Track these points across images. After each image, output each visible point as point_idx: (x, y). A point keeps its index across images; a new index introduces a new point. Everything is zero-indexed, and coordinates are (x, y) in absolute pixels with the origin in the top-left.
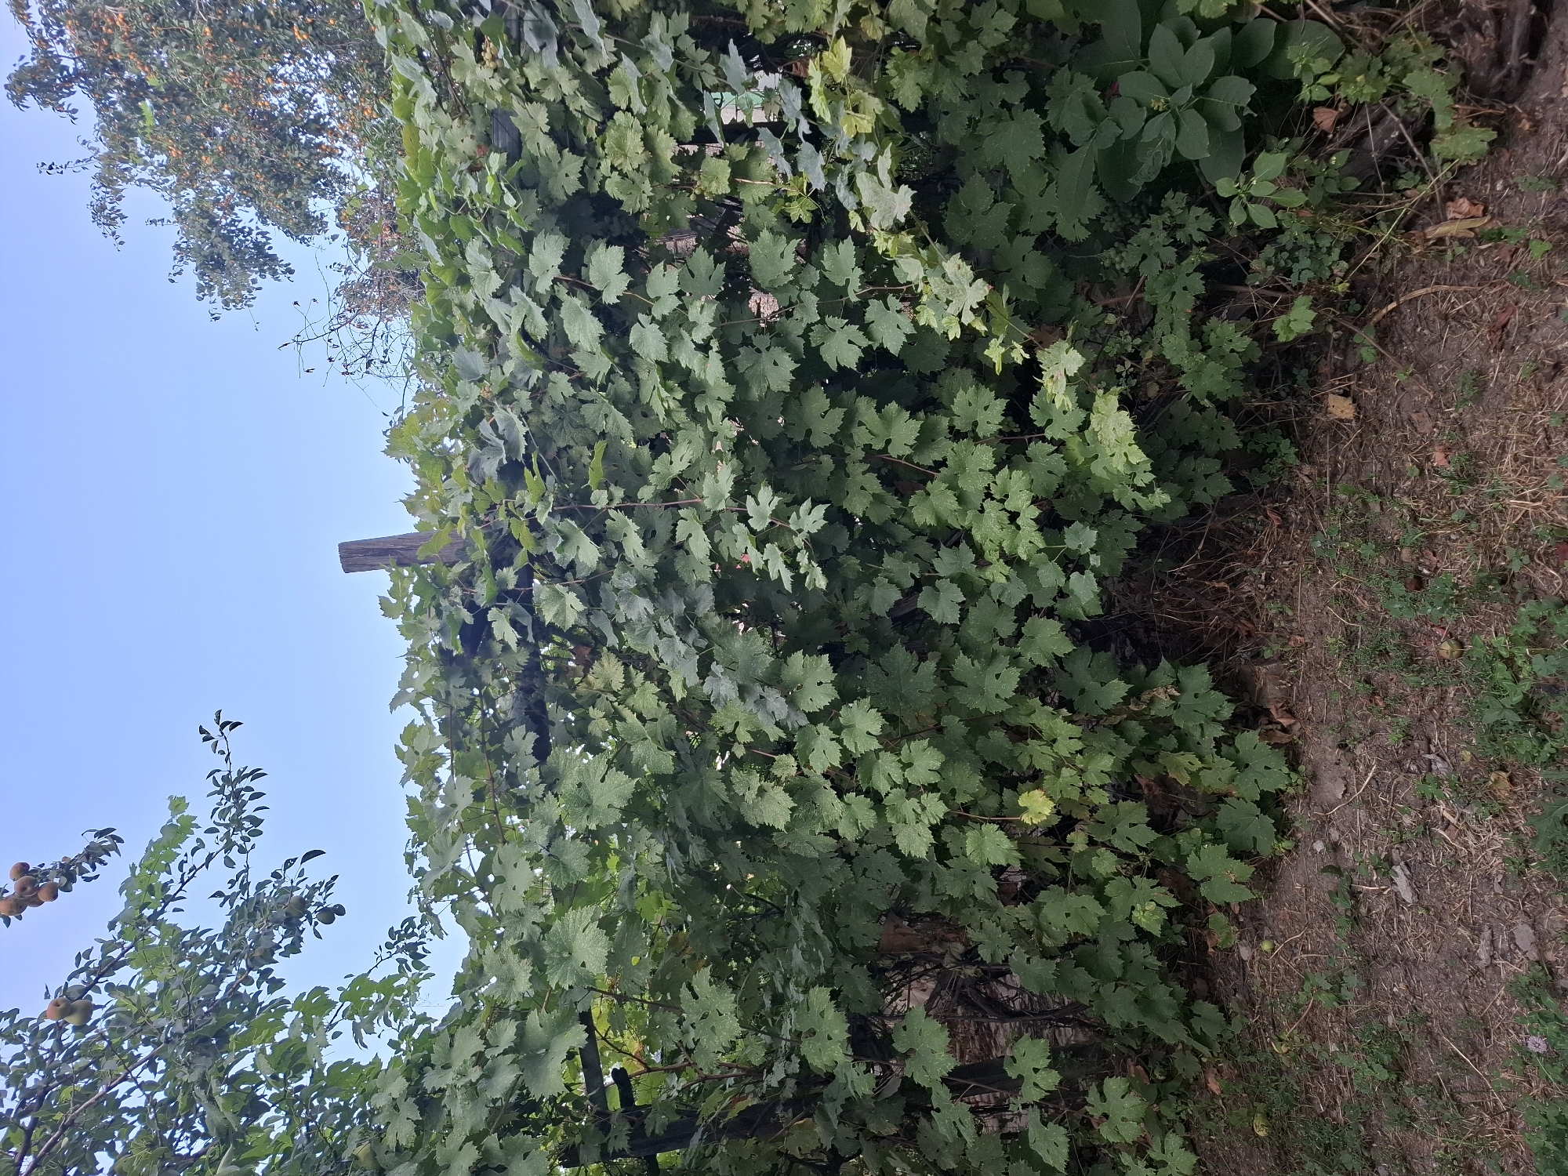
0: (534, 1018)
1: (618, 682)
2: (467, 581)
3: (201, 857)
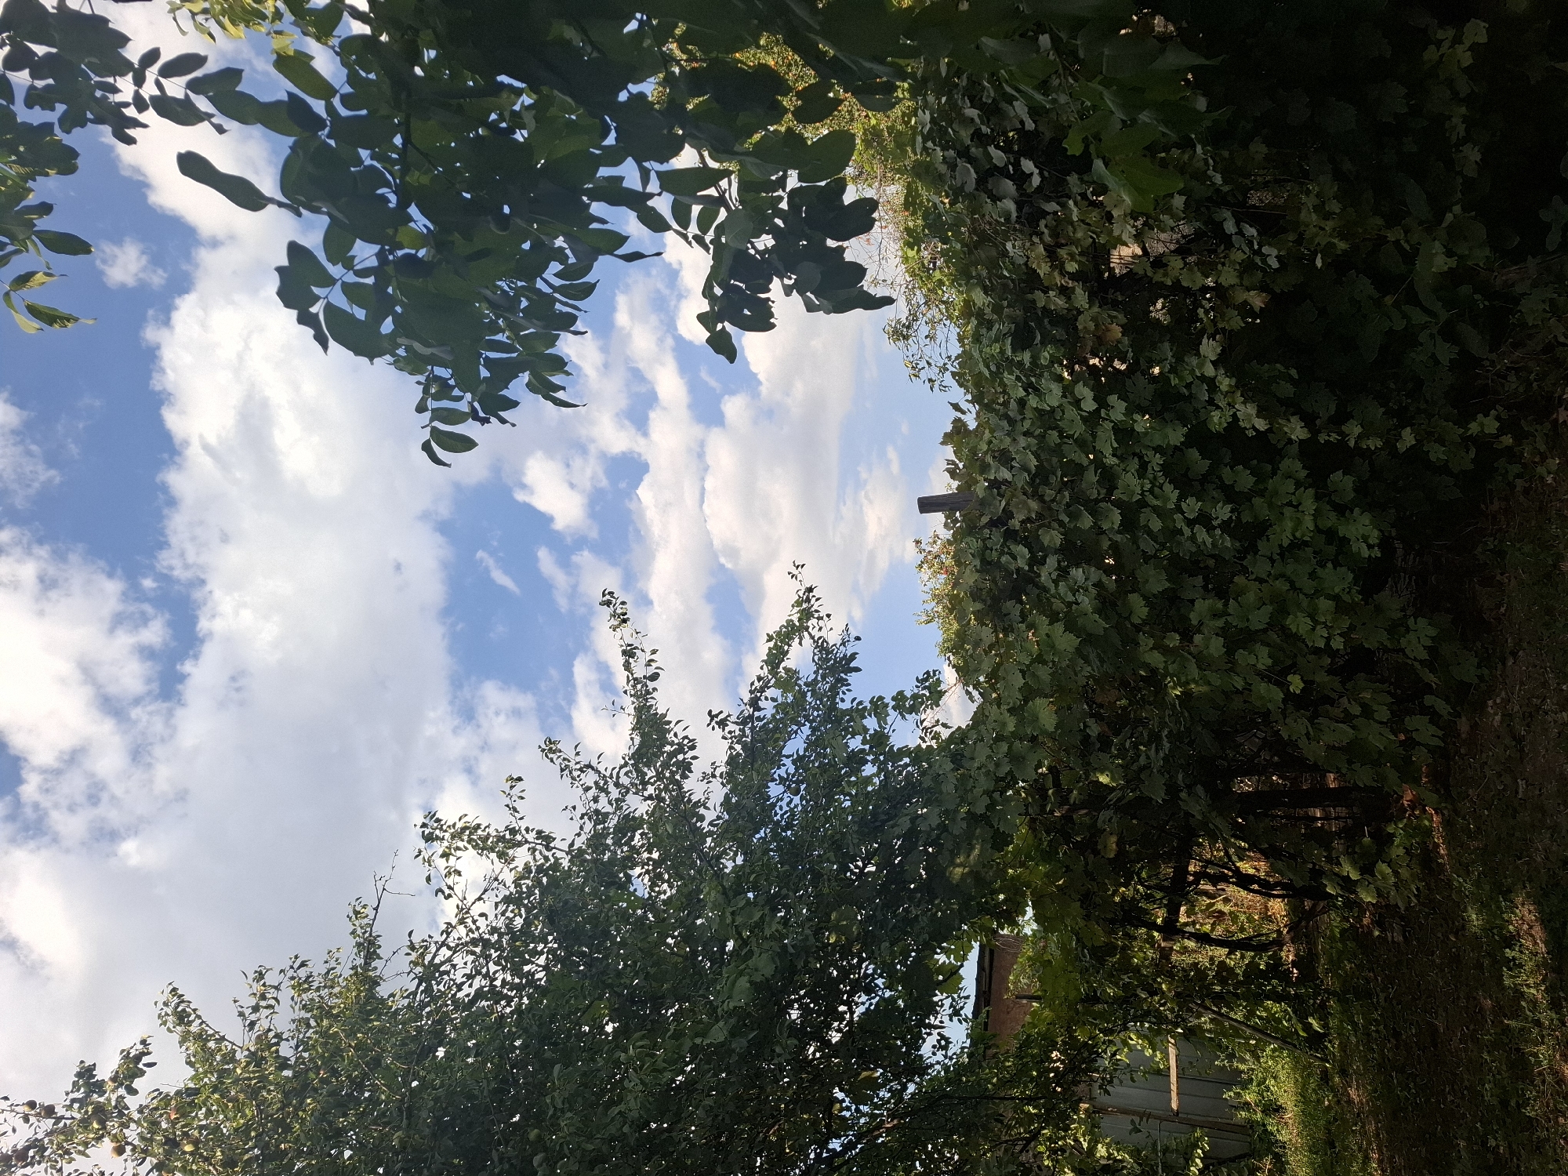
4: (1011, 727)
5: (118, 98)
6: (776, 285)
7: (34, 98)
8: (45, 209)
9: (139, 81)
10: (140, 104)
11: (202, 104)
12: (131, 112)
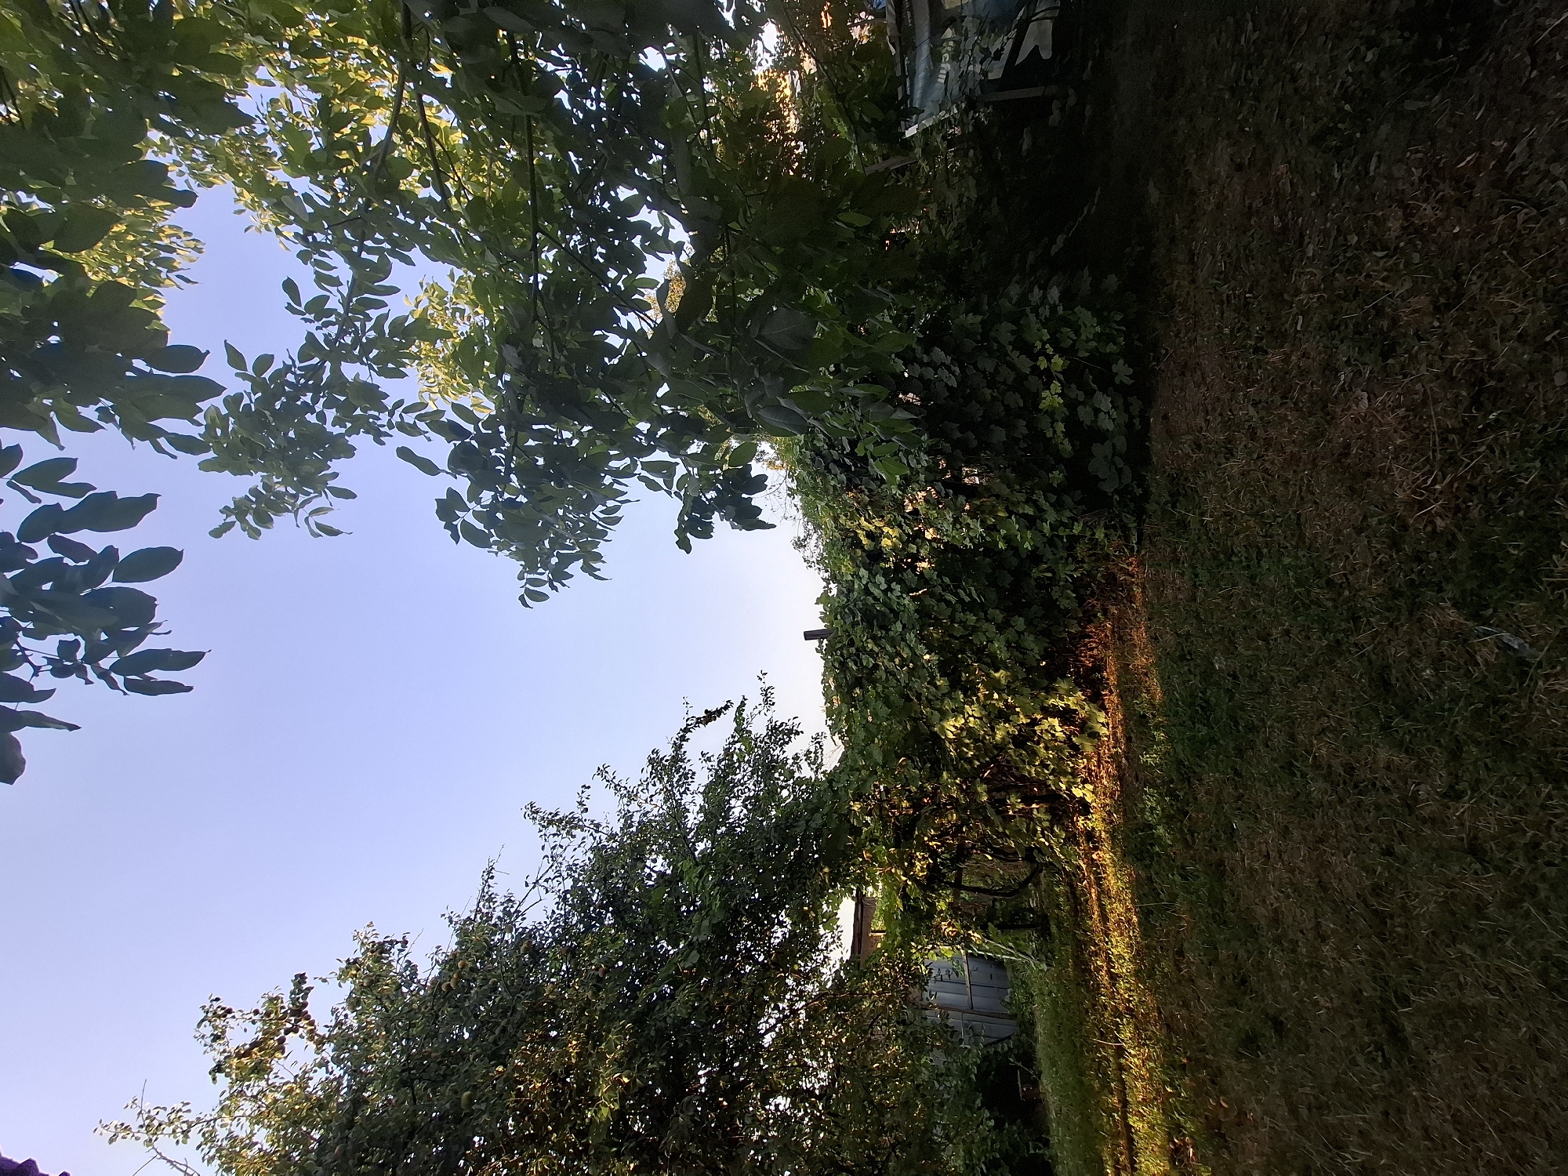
1: (884, 677)
2: (841, 649)
3: (756, 711)
5: (379, 422)
6: (716, 516)
7: (336, 422)
8: (335, 475)
9: (391, 414)
10: (391, 427)
11: (422, 426)
12: (386, 429)
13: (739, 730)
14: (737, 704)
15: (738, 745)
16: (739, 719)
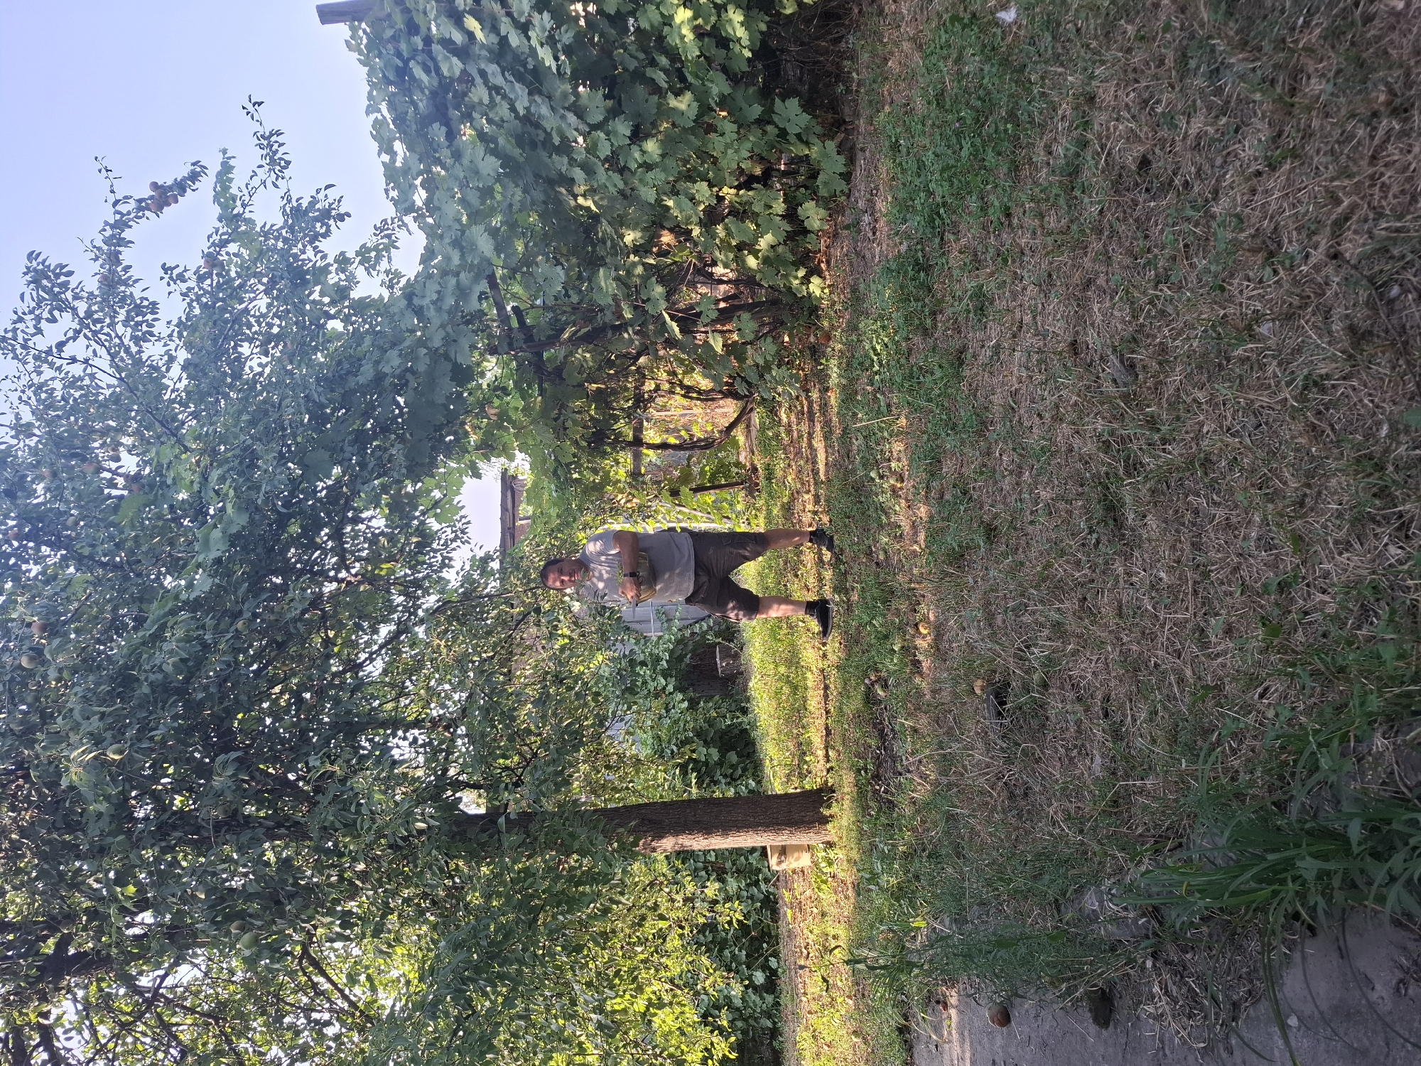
0: (463, 275)
1: (486, 100)
3: (256, 182)
4: (456, 260)
13: (231, 218)
14: (214, 167)
15: (233, 248)
16: (223, 195)
